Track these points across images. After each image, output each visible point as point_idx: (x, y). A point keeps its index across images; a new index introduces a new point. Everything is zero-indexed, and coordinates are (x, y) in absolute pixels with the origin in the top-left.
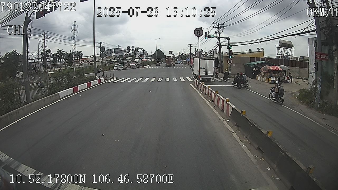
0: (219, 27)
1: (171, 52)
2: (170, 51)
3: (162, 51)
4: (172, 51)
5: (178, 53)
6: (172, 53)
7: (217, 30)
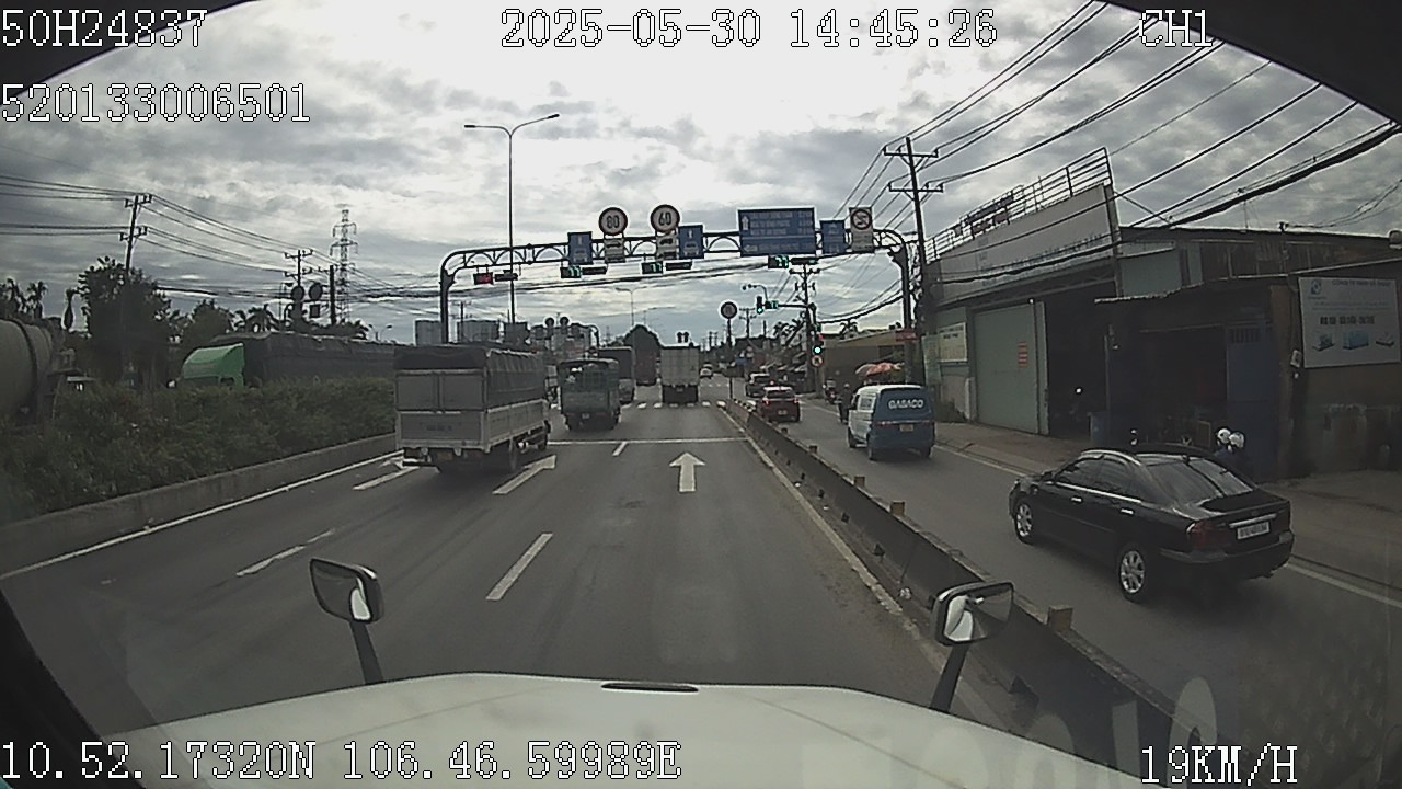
0: (808, 271)
1: (683, 339)
2: (679, 335)
3: (650, 333)
4: (686, 334)
5: (710, 338)
6: (686, 341)
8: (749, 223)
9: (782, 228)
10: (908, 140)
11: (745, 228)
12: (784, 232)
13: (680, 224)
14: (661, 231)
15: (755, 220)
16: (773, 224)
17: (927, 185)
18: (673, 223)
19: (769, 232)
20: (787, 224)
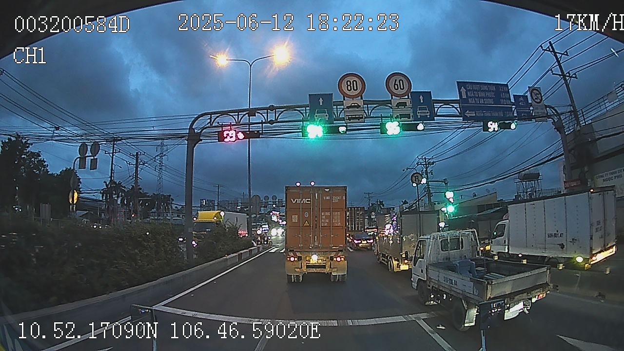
8: (466, 93)
9: (491, 98)
10: (550, 42)
11: (464, 97)
12: (491, 101)
13: (412, 91)
14: (397, 96)
15: (470, 90)
16: (483, 94)
17: (569, 73)
18: (406, 89)
19: (482, 101)
20: (492, 94)
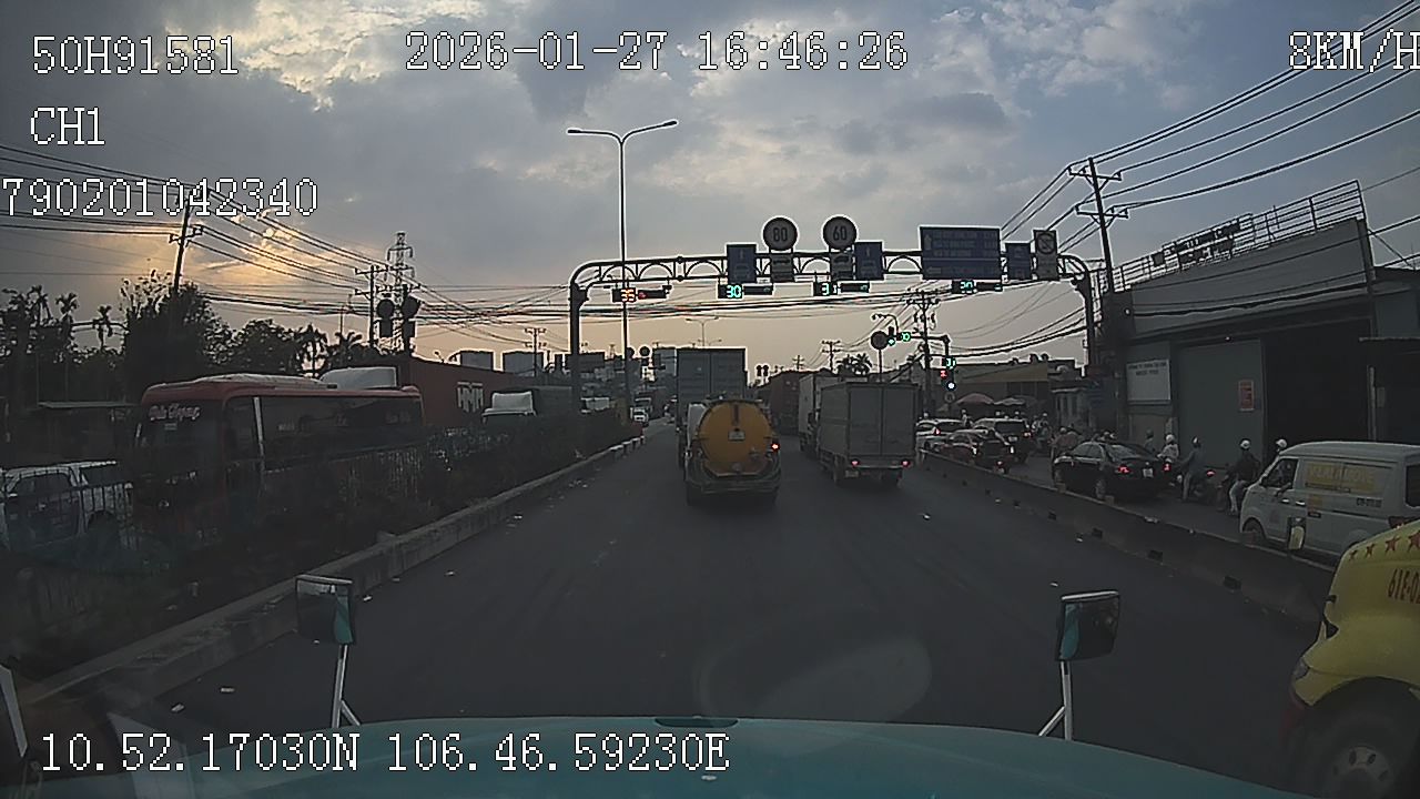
7: (918, 308)
8: (932, 242)
9: (968, 249)
11: (928, 248)
13: (857, 241)
14: (836, 247)
15: (937, 239)
16: (956, 244)
17: (1112, 209)
18: (849, 239)
19: (953, 254)
20: (972, 245)
